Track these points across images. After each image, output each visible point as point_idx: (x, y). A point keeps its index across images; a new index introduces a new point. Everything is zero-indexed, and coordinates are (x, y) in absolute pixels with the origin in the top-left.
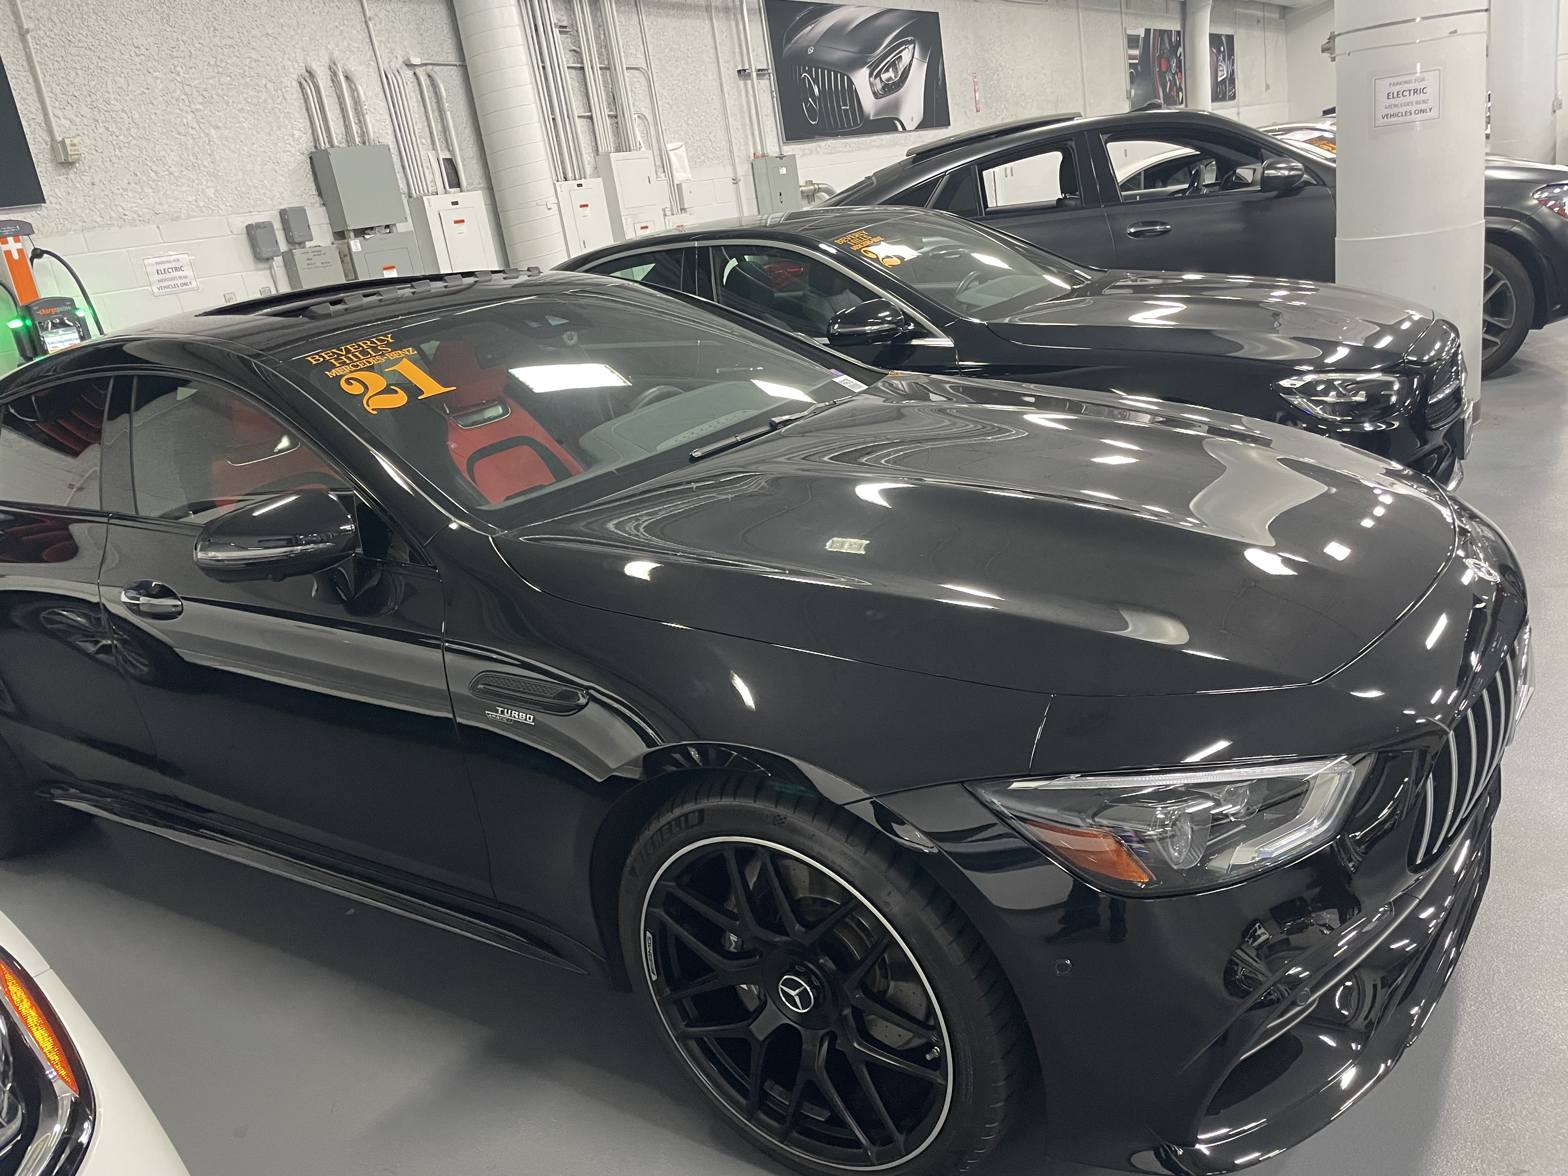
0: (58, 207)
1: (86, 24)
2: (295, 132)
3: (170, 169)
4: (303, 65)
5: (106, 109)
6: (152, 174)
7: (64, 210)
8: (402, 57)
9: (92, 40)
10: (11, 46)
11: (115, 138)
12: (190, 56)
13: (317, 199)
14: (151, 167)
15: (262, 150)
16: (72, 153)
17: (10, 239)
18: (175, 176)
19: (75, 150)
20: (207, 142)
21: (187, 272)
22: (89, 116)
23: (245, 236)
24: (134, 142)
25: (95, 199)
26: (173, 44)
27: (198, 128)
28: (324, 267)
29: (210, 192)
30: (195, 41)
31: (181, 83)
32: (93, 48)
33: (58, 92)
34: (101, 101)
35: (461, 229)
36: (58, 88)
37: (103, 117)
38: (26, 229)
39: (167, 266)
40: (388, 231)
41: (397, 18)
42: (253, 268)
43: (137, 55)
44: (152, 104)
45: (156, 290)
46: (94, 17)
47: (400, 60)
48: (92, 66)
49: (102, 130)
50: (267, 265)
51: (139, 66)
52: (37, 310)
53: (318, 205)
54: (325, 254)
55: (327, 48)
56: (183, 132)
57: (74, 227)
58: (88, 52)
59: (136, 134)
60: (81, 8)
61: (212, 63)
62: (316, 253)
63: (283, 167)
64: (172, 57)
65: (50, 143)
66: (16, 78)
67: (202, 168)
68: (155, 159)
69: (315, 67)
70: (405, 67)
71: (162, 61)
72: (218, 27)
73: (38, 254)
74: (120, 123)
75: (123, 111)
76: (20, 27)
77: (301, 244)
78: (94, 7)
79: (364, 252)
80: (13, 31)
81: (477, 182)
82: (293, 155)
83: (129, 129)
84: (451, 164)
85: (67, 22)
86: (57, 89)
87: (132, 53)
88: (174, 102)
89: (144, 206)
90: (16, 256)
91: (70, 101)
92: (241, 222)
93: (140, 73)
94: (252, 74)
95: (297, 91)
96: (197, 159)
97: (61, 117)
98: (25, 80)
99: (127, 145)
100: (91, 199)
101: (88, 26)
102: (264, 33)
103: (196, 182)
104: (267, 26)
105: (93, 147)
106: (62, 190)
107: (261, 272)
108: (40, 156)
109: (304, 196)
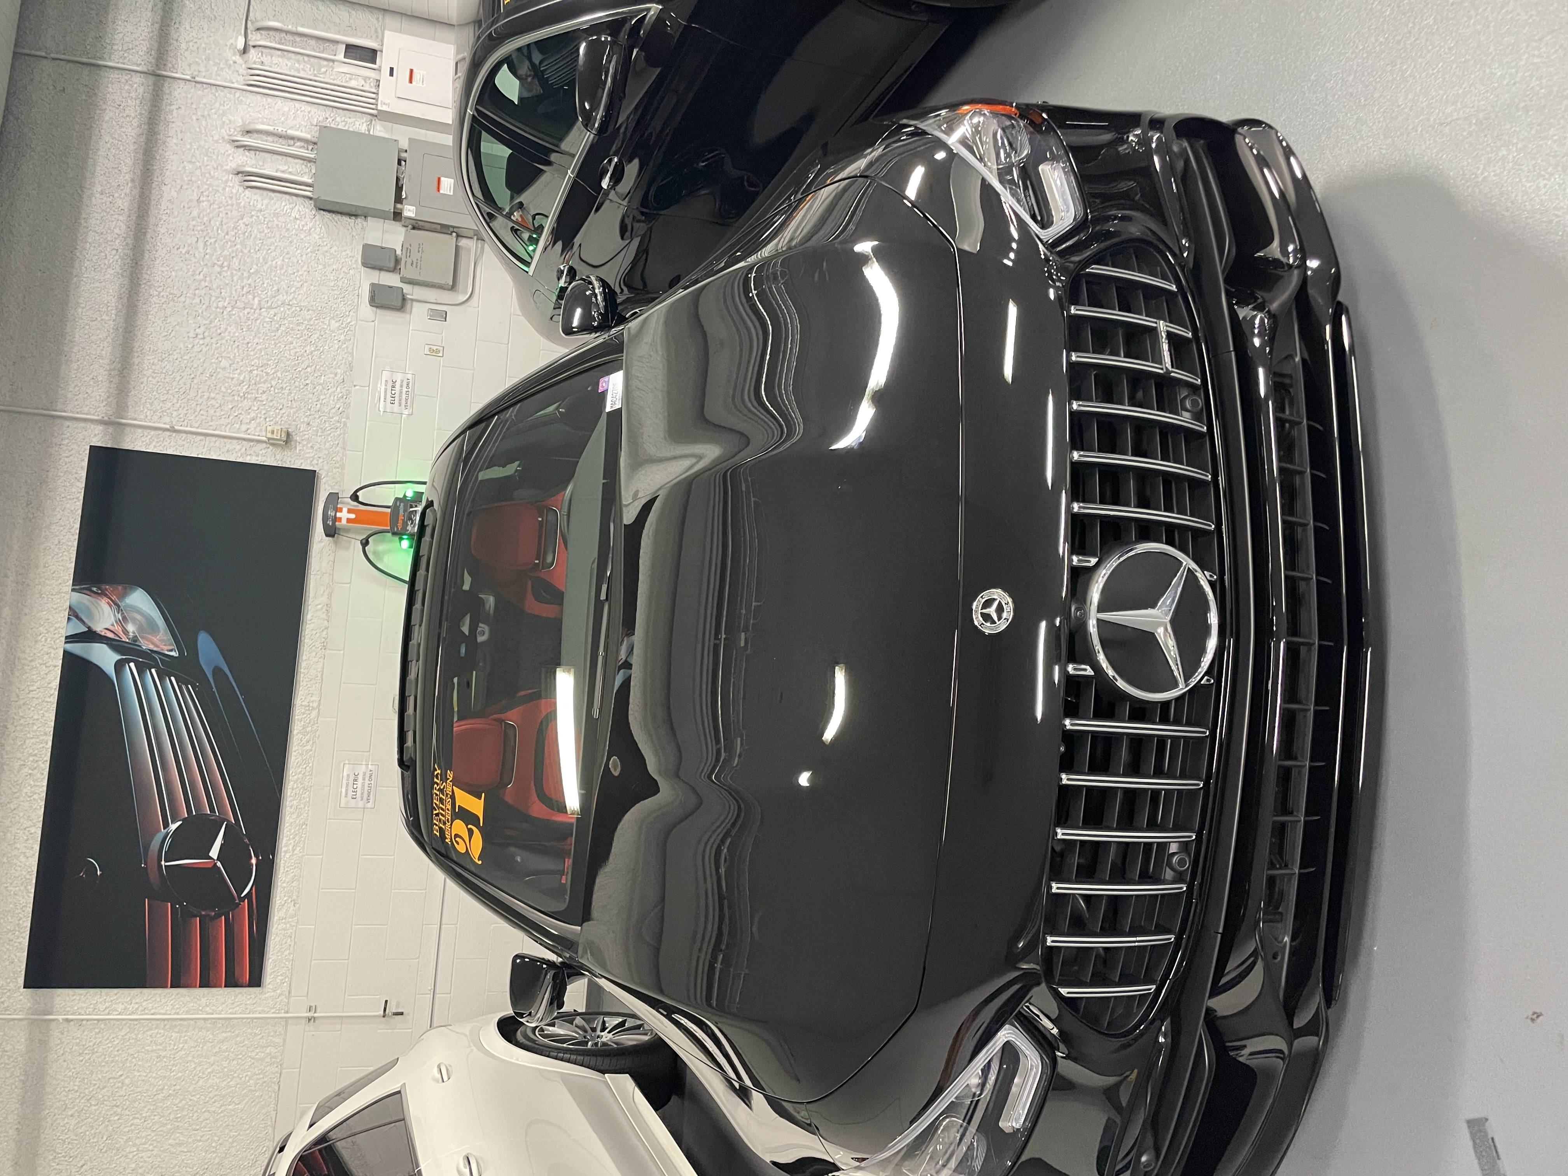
0: (321, 460)
1: (170, 373)
2: (293, 215)
3: (308, 352)
4: (231, 176)
5: (247, 387)
6: (309, 369)
7: (325, 457)
8: (234, 54)
9: (185, 373)
10: (183, 443)
11: (272, 389)
12: (210, 289)
13: (359, 220)
14: (303, 369)
15: (304, 256)
16: (279, 435)
17: (339, 515)
18: (315, 351)
19: (277, 432)
20: (289, 307)
21: (399, 377)
22: (250, 403)
23: (379, 311)
24: (279, 374)
25: (321, 428)
26: (197, 300)
27: (276, 311)
28: (423, 252)
29: (335, 325)
30: (197, 277)
31: (233, 307)
32: (193, 376)
33: (227, 421)
34: (240, 388)
35: (419, 77)
36: (223, 419)
37: (254, 391)
38: (333, 498)
39: (389, 394)
40: (403, 163)
41: (195, 40)
42: (408, 316)
43: (204, 338)
44: (248, 343)
45: (406, 412)
46: (166, 363)
47: (237, 58)
48: (208, 383)
49: (264, 397)
50: (409, 302)
51: (214, 340)
52: (398, 529)
53: (365, 223)
54: (410, 245)
55: (217, 142)
56: (277, 326)
57: (340, 455)
58: (195, 381)
59: (272, 369)
60: (156, 371)
61: (219, 269)
62: (408, 254)
63: (323, 242)
64: (209, 307)
65: (268, 445)
66: (210, 450)
67: (312, 323)
68: (297, 362)
69: (233, 165)
70: (246, 56)
71: (211, 317)
72: (185, 249)
73: (355, 497)
74: (260, 379)
75: (251, 371)
76: (168, 430)
77: (397, 261)
78: (157, 359)
79: (419, 205)
80: (171, 436)
81: (376, 22)
82: (314, 226)
83: (267, 374)
84: (352, 50)
85: (167, 389)
86: (223, 421)
87: (201, 342)
88: (250, 322)
89: (335, 389)
90: (353, 516)
91: (236, 414)
92: (366, 310)
93: (220, 342)
94: (233, 233)
95: (255, 194)
96: (302, 323)
97: (248, 427)
98: (212, 444)
99: (280, 381)
100: (320, 431)
101: (173, 372)
102: (196, 203)
103: (322, 333)
104: (190, 198)
105: (278, 411)
106: (308, 451)
107: (414, 310)
108: (278, 457)
109: (354, 234)
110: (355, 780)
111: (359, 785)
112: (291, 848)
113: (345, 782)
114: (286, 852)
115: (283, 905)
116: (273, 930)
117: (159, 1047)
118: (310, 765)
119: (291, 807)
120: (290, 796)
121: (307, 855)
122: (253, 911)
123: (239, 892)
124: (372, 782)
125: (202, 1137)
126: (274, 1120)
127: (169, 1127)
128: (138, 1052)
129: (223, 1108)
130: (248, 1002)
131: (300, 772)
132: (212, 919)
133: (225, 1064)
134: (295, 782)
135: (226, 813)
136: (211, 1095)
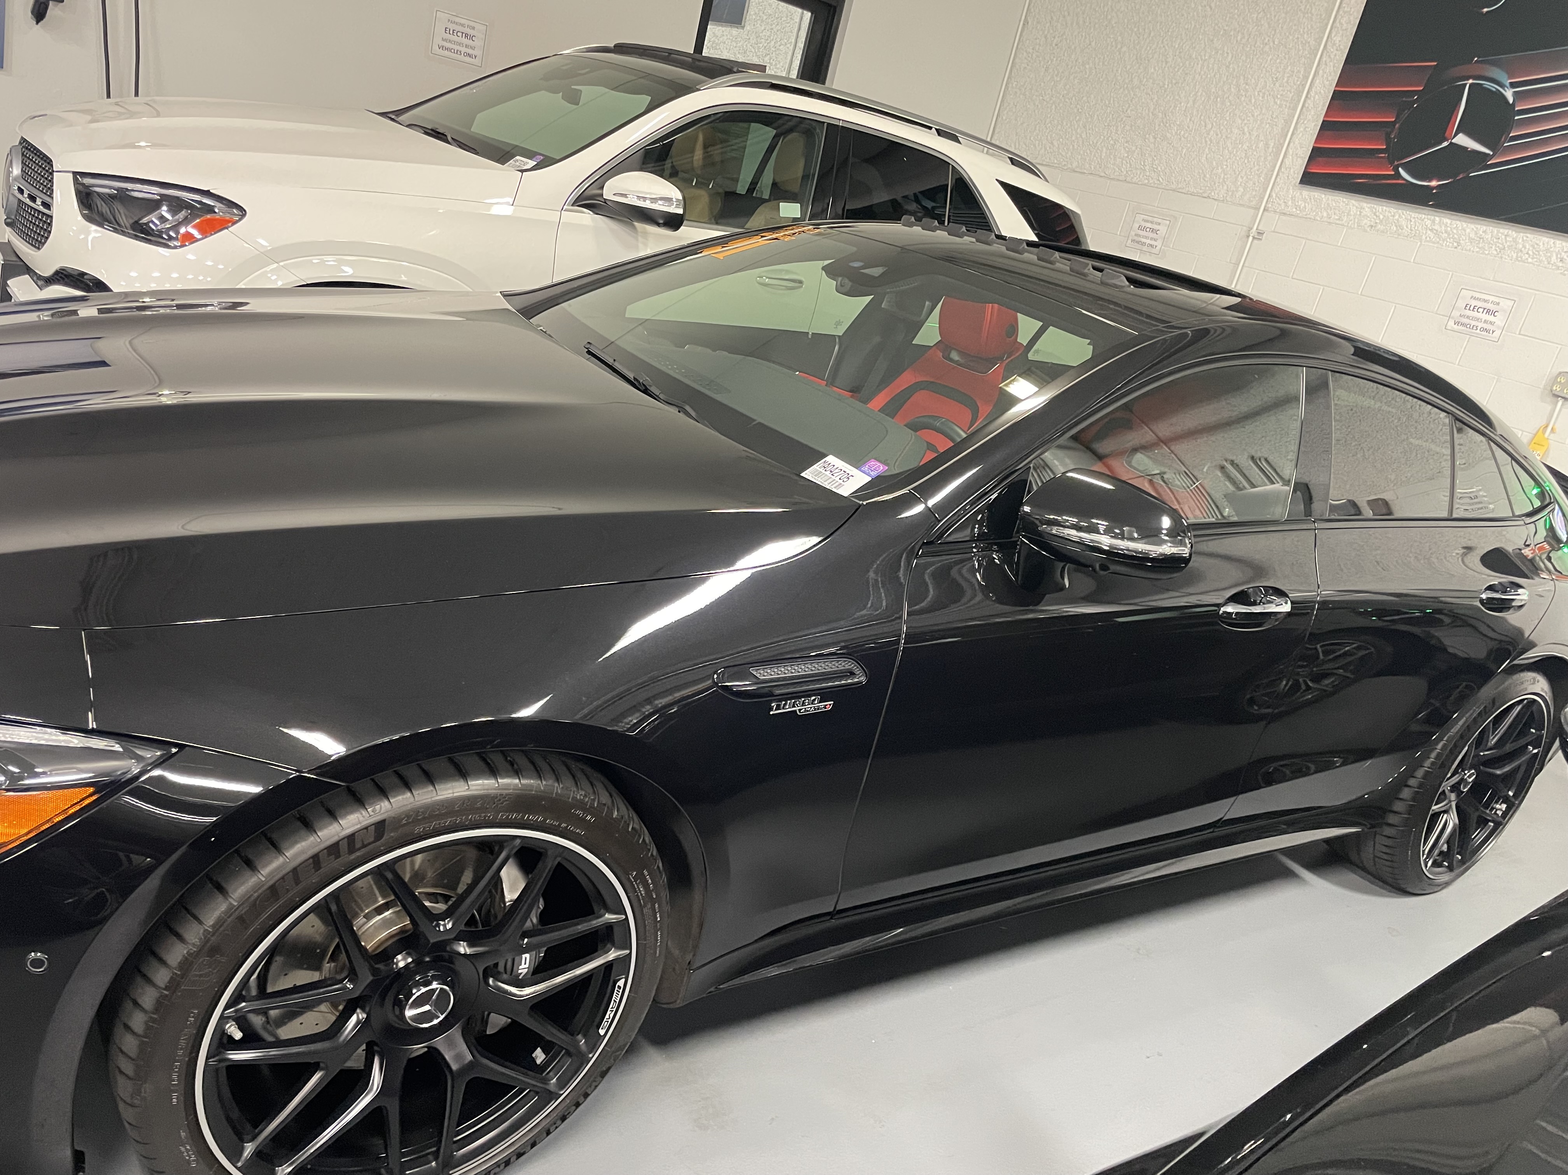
110: (1488, 311)
111: (1479, 315)
112: (1436, 227)
113: (1491, 298)
114: (1433, 221)
115: (1375, 214)
116: (1353, 202)
117: (1286, 79)
118: (1530, 260)
119: (1484, 232)
120: (1498, 232)
121: (1420, 245)
122: (1379, 180)
123: (1406, 167)
124: (1478, 331)
125: (1193, 122)
126: (1180, 190)
127: (1213, 90)
128: (1289, 59)
129: (1209, 142)
130: (1292, 170)
131: (1524, 247)
132: (1388, 135)
133: (1245, 147)
134: (1515, 240)
135: (1503, 154)
136: (1225, 130)
